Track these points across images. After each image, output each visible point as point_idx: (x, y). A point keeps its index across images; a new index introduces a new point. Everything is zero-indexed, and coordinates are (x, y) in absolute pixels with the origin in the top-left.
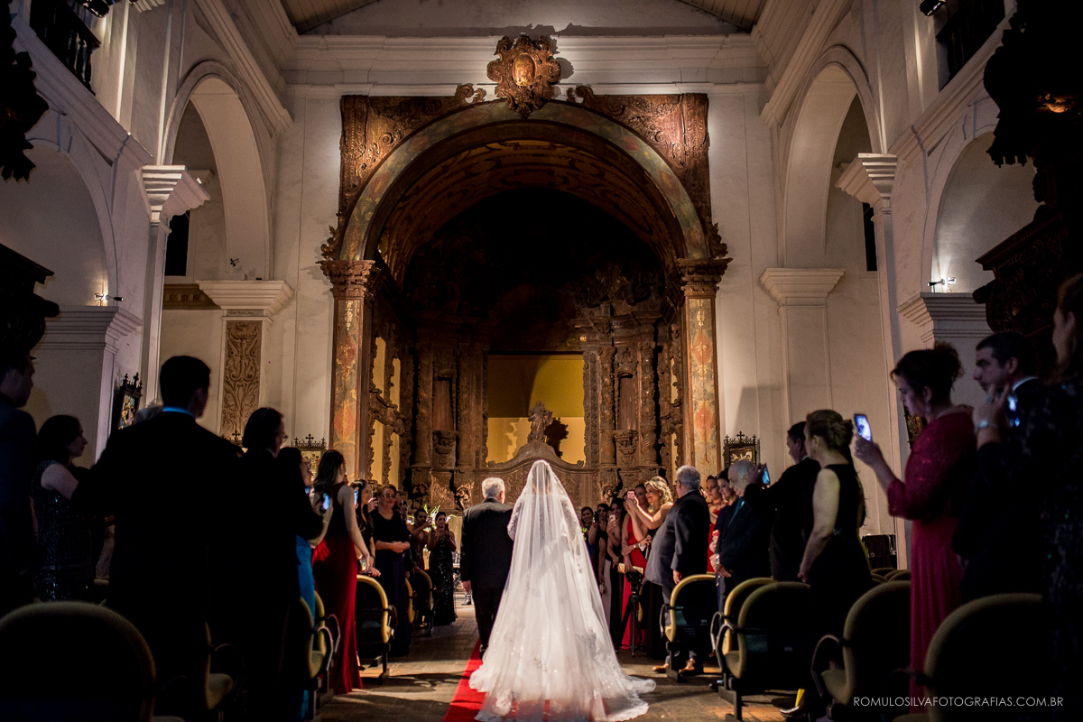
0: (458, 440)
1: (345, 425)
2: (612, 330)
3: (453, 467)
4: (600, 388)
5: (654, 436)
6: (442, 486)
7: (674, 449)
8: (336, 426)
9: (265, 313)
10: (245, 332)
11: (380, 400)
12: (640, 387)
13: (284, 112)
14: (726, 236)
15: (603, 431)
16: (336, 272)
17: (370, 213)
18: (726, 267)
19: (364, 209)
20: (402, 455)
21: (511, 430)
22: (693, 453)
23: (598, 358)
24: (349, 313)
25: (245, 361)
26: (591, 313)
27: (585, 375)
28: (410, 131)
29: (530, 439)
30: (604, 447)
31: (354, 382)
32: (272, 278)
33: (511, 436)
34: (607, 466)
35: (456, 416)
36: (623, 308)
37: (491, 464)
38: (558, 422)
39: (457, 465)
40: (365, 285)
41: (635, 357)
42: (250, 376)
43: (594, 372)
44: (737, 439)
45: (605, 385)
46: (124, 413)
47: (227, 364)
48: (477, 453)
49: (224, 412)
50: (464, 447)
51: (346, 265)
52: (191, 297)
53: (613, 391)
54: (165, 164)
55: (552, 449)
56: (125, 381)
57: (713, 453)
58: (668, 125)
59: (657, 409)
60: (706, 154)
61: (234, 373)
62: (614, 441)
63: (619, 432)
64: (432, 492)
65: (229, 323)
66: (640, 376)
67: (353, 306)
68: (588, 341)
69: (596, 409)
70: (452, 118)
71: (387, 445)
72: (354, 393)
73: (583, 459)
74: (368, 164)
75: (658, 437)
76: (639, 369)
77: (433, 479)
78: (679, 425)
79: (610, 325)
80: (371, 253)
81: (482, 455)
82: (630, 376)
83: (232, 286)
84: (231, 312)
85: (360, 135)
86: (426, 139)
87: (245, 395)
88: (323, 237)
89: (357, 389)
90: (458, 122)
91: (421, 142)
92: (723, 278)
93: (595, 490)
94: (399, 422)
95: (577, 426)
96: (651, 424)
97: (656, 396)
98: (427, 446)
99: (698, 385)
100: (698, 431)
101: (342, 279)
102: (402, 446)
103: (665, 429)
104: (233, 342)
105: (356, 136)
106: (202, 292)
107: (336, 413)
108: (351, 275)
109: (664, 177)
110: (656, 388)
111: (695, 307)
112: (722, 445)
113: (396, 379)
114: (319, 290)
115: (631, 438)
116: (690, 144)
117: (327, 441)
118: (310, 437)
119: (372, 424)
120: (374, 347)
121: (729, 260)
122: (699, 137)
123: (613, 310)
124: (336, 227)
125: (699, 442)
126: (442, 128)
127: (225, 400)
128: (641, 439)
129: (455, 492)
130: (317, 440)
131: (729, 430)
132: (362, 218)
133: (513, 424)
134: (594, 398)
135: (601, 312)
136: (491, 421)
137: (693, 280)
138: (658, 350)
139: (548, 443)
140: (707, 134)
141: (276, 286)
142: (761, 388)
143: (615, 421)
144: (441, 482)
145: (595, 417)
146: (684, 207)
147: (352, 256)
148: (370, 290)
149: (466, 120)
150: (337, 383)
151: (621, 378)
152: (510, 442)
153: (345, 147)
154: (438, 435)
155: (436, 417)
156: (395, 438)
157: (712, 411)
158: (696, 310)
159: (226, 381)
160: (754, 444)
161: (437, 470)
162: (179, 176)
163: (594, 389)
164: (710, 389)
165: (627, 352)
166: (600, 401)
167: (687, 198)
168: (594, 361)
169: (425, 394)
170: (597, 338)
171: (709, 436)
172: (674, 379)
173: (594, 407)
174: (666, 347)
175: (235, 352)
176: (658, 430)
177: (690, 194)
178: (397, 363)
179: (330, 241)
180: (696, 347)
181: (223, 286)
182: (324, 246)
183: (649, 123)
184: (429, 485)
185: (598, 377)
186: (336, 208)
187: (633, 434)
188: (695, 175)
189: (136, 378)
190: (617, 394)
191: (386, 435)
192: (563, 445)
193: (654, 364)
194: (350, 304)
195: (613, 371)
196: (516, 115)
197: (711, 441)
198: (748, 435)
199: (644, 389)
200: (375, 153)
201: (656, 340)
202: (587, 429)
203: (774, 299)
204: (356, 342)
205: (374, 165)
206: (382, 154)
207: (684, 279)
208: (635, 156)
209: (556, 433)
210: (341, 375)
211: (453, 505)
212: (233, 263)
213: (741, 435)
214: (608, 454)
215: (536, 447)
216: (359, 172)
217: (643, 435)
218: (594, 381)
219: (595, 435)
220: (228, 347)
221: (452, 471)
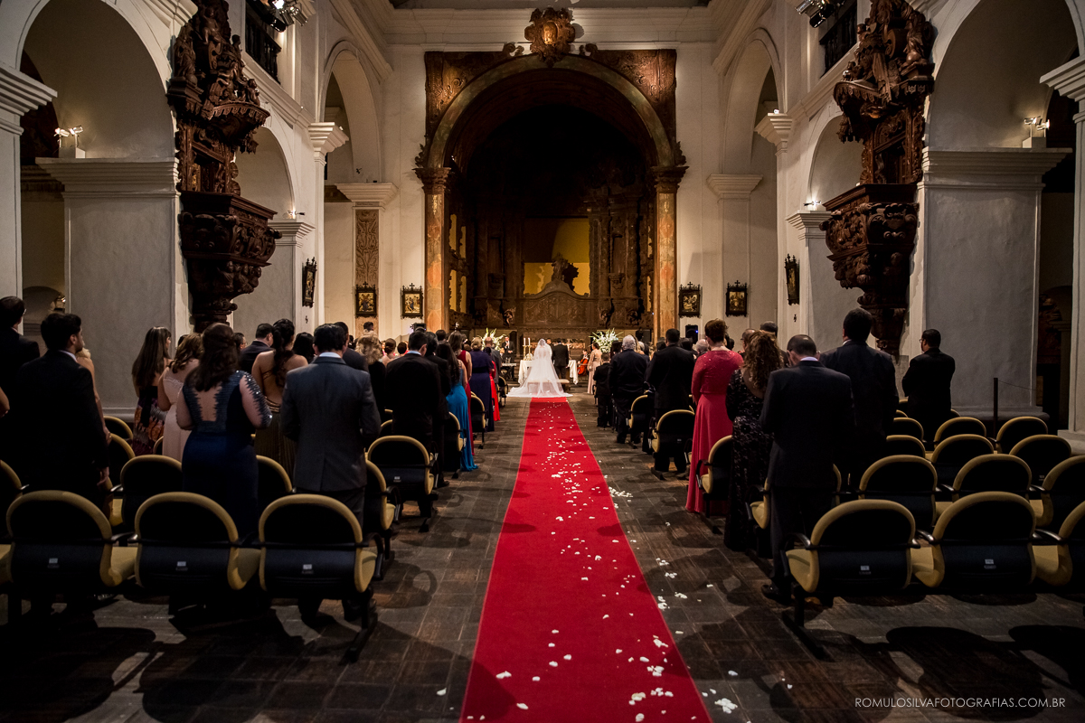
0: (505, 279)
1: (434, 277)
2: (610, 205)
3: (502, 297)
4: (600, 244)
5: (636, 277)
6: (495, 310)
7: (649, 287)
8: (428, 278)
9: (380, 204)
10: (367, 217)
11: (454, 256)
12: (627, 244)
13: (387, 66)
14: (686, 150)
15: (602, 273)
16: (426, 177)
17: (447, 135)
18: (684, 172)
19: (443, 131)
20: (468, 290)
21: (540, 271)
22: (659, 296)
23: (599, 223)
24: (435, 203)
25: (369, 236)
26: (595, 193)
27: (590, 236)
28: (472, 77)
29: (553, 278)
30: (602, 284)
31: (440, 249)
32: (384, 181)
33: (540, 275)
34: (605, 297)
35: (503, 263)
36: (617, 190)
37: (527, 295)
38: (572, 266)
39: (504, 296)
40: (445, 184)
41: (624, 223)
42: (372, 246)
43: (596, 233)
44: (688, 287)
45: (603, 243)
46: (308, 282)
47: (357, 238)
48: (518, 288)
49: (357, 270)
50: (509, 284)
51: (433, 171)
52: (332, 194)
53: (609, 247)
54: (321, 121)
55: (567, 285)
56: (307, 263)
57: (672, 296)
58: (648, 72)
59: (638, 259)
60: (674, 93)
61: (362, 244)
62: (609, 280)
63: (612, 275)
64: (488, 314)
65: (358, 212)
66: (627, 236)
67: (437, 199)
68: (593, 212)
69: (597, 258)
70: (500, 67)
71: (459, 285)
72: (439, 257)
73: (589, 292)
74: (445, 101)
75: (638, 278)
76: (627, 232)
77: (489, 305)
78: (651, 271)
79: (608, 201)
80: (448, 163)
81: (521, 289)
82: (621, 236)
83: (357, 187)
84: (358, 204)
85: (439, 80)
86: (483, 83)
87: (370, 259)
88: (417, 152)
89: (441, 253)
90: (505, 71)
91: (481, 84)
92: (683, 179)
93: (596, 313)
94: (466, 268)
95: (584, 269)
96: (633, 269)
97: (638, 250)
98: (485, 283)
99: (663, 251)
100: (663, 281)
101: (429, 181)
102: (468, 284)
103: (643, 273)
104: (361, 225)
105: (436, 80)
106: (339, 191)
107: (428, 270)
108: (435, 178)
109: (645, 109)
110: (638, 245)
111: (663, 199)
112: (678, 290)
113: (463, 241)
114: (416, 187)
115: (621, 279)
116: (662, 85)
117: (423, 288)
118: (412, 285)
119: (450, 272)
120: (450, 222)
121: (687, 167)
122: (669, 81)
123: (610, 190)
124: (424, 145)
125: (663, 288)
126: (494, 75)
127: (357, 262)
128: (627, 279)
129: (503, 314)
130: (417, 287)
131: (683, 281)
132: (442, 138)
133: (541, 267)
134: (596, 251)
135: (602, 192)
136: (527, 265)
137: (662, 181)
138: (640, 218)
139: (565, 281)
140: (675, 78)
141: (388, 186)
142: (705, 253)
143: (610, 267)
144: (494, 307)
145: (597, 264)
146: (658, 131)
147: (435, 165)
148: (448, 187)
149: (511, 69)
150: (429, 250)
151: (614, 237)
152: (539, 280)
153: (428, 89)
154: (492, 276)
155: (490, 265)
156: (464, 279)
157: (672, 268)
158: (664, 201)
159: (357, 250)
160: (698, 290)
161: (491, 299)
162: (331, 129)
163: (596, 245)
164: (671, 254)
165: (619, 220)
166: (600, 253)
167: (660, 124)
168: (596, 226)
169: (483, 249)
170: (599, 209)
171: (670, 285)
172: (650, 241)
173: (596, 257)
174: (645, 217)
175: (362, 230)
176: (638, 273)
177: (662, 121)
178: (464, 229)
179: (420, 154)
180: (663, 227)
181: (353, 187)
182: (416, 158)
183: (635, 71)
184: (486, 309)
185: (599, 236)
186: (423, 131)
187: (622, 276)
188: (665, 106)
189: (313, 260)
190: (611, 248)
191: (458, 278)
192: (575, 282)
193: (637, 228)
194: (435, 197)
195: (609, 233)
196: (544, 65)
197: (671, 288)
198: (695, 284)
199: (630, 245)
200: (449, 93)
201: (638, 212)
202: (591, 272)
203: (716, 194)
204: (440, 224)
205: (449, 101)
206: (453, 93)
207: (657, 180)
208: (625, 94)
209: (570, 274)
210: (431, 244)
211: (502, 322)
212: (358, 171)
213: (690, 284)
214: (605, 289)
215: (557, 284)
216: (438, 106)
217: (628, 277)
218: (596, 239)
219: (596, 276)
220: (357, 227)
221: (501, 300)
